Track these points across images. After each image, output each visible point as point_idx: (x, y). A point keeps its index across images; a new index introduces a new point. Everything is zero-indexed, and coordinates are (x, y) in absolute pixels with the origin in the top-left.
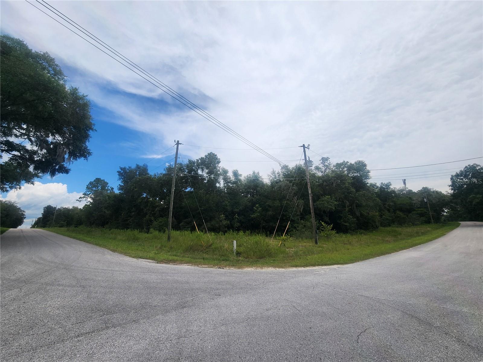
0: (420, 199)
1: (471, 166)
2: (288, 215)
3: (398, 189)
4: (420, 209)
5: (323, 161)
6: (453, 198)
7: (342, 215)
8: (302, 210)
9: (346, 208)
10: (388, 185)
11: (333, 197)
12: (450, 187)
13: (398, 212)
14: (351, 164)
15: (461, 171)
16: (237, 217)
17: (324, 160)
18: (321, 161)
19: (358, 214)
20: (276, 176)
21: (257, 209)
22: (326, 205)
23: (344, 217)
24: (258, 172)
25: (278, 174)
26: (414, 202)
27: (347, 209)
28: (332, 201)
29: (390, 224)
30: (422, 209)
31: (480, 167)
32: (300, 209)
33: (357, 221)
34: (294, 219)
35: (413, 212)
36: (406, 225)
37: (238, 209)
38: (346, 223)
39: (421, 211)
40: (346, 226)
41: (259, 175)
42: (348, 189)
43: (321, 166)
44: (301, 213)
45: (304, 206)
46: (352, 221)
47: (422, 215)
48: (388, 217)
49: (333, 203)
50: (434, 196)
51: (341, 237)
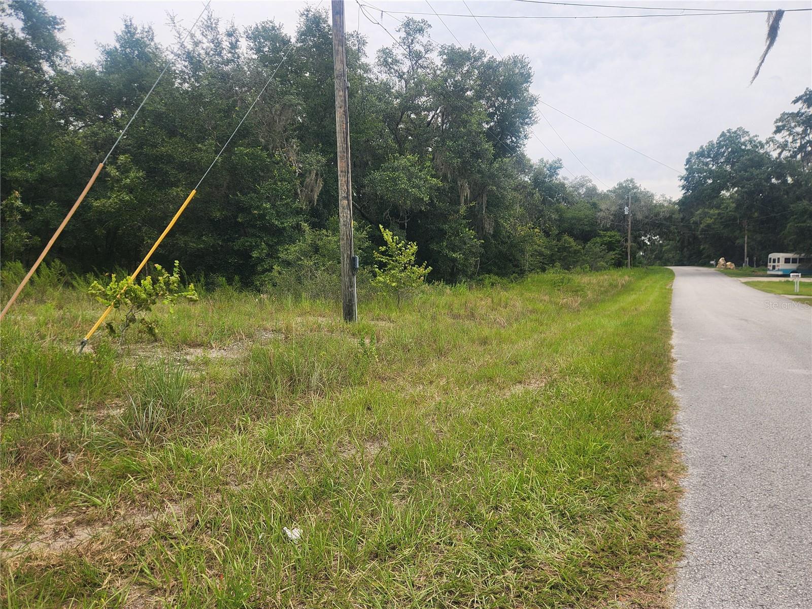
0: (613, 208)
1: (733, 132)
2: (258, 208)
3: (570, 181)
4: (609, 233)
5: (408, 34)
6: (681, 209)
7: (446, 227)
8: (316, 197)
9: (459, 204)
10: (554, 169)
11: (428, 164)
12: (683, 181)
13: (566, 237)
14: (492, 61)
15: (711, 144)
16: (19, 203)
17: (413, 29)
18: (403, 35)
19: (489, 228)
20: (219, 43)
21: (122, 173)
22: (403, 185)
23: (453, 234)
24: (150, 28)
25: (230, 35)
26: (601, 214)
27: (463, 209)
28: (422, 174)
29: (546, 266)
30: (613, 233)
31: (747, 138)
32: (312, 191)
33: (482, 250)
34: (282, 223)
35: (594, 240)
36: (578, 269)
37: (31, 171)
38: (454, 252)
39: (610, 237)
40: (454, 260)
41: (152, 40)
42: (474, 144)
43: (399, 52)
44: (312, 208)
45: (324, 180)
46: (472, 246)
47: (610, 246)
48: (543, 250)
49: (426, 181)
50: (643, 203)
51: (441, 293)
